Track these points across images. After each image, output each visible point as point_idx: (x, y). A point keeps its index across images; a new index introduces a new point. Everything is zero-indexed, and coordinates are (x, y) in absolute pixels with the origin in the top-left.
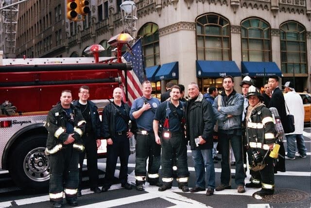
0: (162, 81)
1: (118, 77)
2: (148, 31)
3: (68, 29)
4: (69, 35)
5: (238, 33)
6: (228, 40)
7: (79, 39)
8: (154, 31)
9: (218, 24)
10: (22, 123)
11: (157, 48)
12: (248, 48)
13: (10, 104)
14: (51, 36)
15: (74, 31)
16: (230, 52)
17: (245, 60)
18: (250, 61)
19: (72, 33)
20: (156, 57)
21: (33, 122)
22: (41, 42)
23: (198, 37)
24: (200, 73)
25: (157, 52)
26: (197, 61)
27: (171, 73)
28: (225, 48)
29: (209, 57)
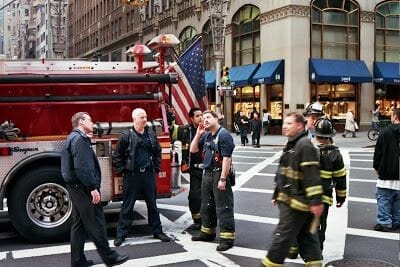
0: (263, 86)
1: (157, 92)
2: (246, 16)
3: (143, 11)
4: (144, 18)
5: (371, 22)
6: (357, 31)
7: (157, 24)
8: (254, 16)
9: (343, 9)
10: (26, 150)
11: (257, 39)
12: (384, 43)
13: (12, 124)
14: (120, 19)
15: (150, 13)
16: (358, 49)
17: (380, 59)
18: (387, 61)
19: (147, 16)
20: (255, 51)
21: (41, 150)
22: (108, 26)
23: (313, 27)
24: (313, 76)
25: (257, 45)
26: (310, 60)
27: (274, 75)
28: (352, 43)
29: (328, 55)
